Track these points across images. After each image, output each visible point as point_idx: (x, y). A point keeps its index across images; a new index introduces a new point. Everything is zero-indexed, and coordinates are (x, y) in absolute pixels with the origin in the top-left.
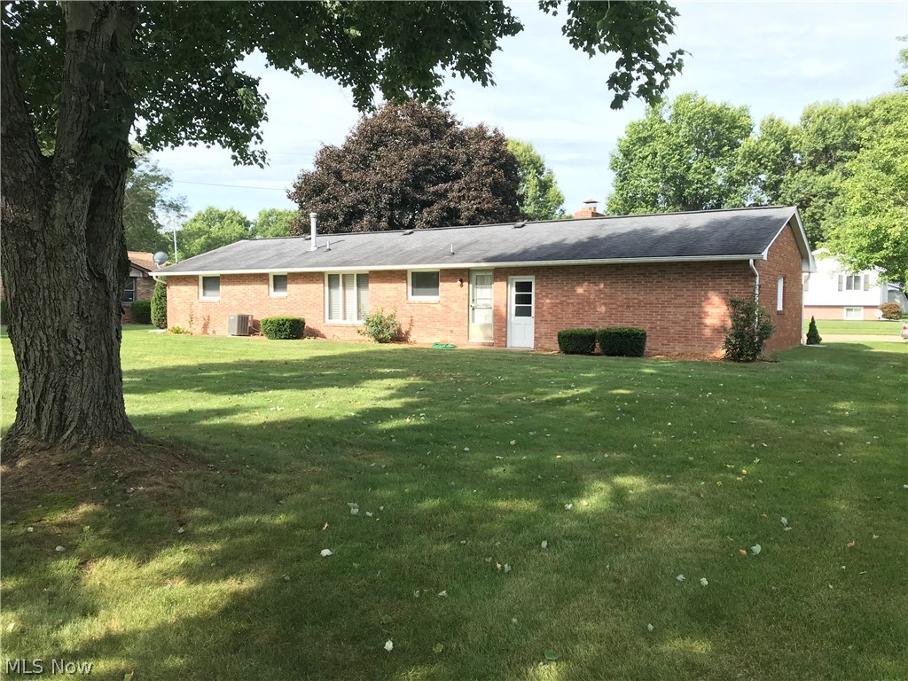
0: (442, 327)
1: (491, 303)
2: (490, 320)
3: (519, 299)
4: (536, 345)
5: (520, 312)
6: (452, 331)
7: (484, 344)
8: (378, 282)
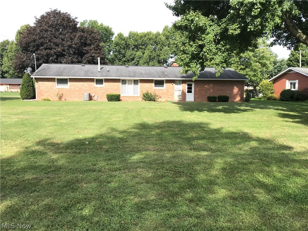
0: (166, 96)
1: (181, 89)
2: (180, 94)
3: (188, 88)
4: (194, 100)
5: (188, 92)
6: (169, 97)
7: (179, 101)
8: (143, 83)
